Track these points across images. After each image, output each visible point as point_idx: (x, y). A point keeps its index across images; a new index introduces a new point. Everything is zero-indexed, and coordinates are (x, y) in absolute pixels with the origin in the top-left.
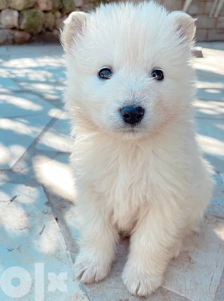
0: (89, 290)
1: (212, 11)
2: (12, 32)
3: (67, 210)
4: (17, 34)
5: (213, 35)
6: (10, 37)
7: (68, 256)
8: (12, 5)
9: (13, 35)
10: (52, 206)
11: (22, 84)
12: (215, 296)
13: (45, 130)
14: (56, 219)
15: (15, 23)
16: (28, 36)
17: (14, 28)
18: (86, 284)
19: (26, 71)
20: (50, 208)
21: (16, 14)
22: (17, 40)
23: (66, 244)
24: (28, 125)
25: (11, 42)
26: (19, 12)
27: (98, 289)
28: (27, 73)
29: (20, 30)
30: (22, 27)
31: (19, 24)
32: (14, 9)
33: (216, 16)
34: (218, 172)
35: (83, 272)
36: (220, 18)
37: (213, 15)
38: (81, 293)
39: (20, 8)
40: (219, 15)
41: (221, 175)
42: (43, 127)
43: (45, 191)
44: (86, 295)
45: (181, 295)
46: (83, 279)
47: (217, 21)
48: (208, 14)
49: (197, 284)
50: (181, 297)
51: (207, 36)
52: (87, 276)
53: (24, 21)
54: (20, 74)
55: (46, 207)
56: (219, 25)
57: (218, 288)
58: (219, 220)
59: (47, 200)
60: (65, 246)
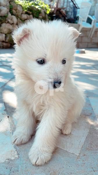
0: (18, 148)
1: (89, 35)
2: (2, 43)
3: (14, 113)
4: (5, 44)
5: (90, 45)
6: (1, 45)
7: (10, 133)
8: (2, 32)
9: (3, 44)
10: (7, 111)
11: (4, 63)
12: (81, 150)
13: (10, 80)
14: (8, 117)
15: (4, 39)
16: (9, 45)
17: (3, 42)
18: (17, 145)
19: (7, 58)
20: (6, 112)
21: (4, 35)
22: (5, 47)
23: (11, 128)
24: (3, 78)
25: (2, 47)
26: (6, 34)
27: (23, 148)
28: (7, 59)
29: (6, 42)
30: (7, 41)
31: (6, 40)
32: (3, 33)
33: (91, 37)
34: (88, 97)
35: (16, 139)
36: (93, 38)
37: (90, 37)
38: (14, 150)
39: (6, 33)
40: (93, 37)
41: (89, 98)
42: (10, 79)
43: (5, 105)
44: (16, 150)
45: (64, 149)
46: (16, 142)
47: (91, 39)
48: (88, 36)
49: (73, 144)
50: (64, 150)
51: (88, 46)
52: (18, 141)
53: (8, 38)
54: (4, 59)
55: (4, 111)
56: (93, 41)
57: (83, 146)
58: (86, 116)
59: (5, 109)
60: (10, 128)
